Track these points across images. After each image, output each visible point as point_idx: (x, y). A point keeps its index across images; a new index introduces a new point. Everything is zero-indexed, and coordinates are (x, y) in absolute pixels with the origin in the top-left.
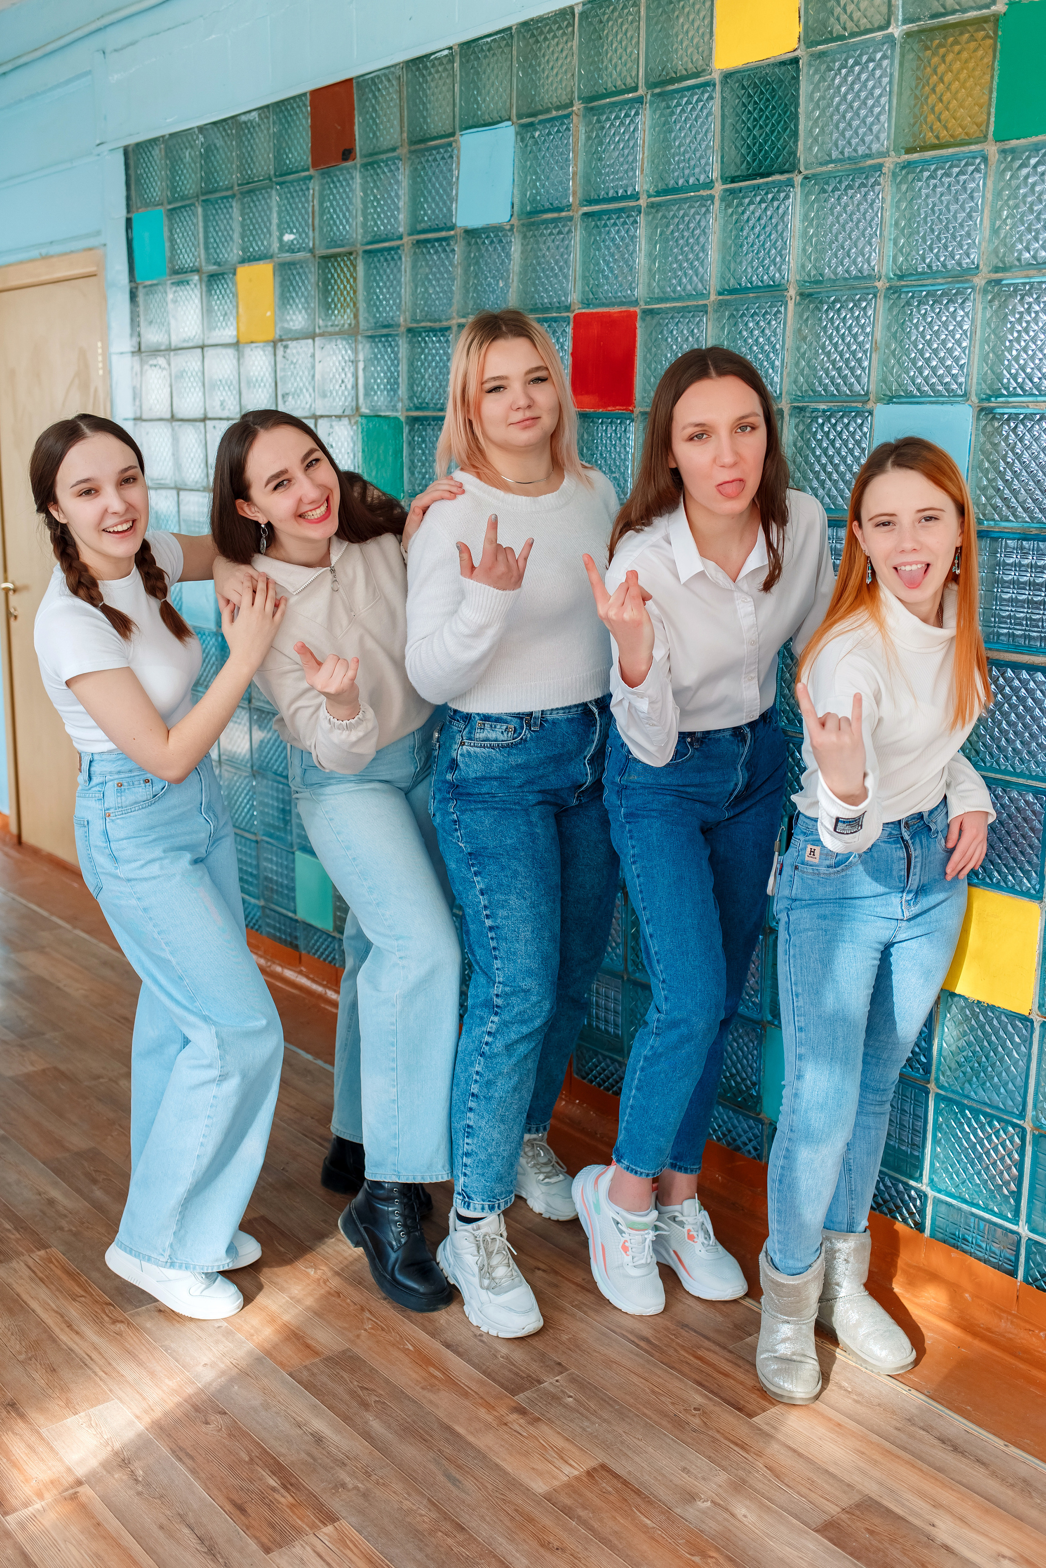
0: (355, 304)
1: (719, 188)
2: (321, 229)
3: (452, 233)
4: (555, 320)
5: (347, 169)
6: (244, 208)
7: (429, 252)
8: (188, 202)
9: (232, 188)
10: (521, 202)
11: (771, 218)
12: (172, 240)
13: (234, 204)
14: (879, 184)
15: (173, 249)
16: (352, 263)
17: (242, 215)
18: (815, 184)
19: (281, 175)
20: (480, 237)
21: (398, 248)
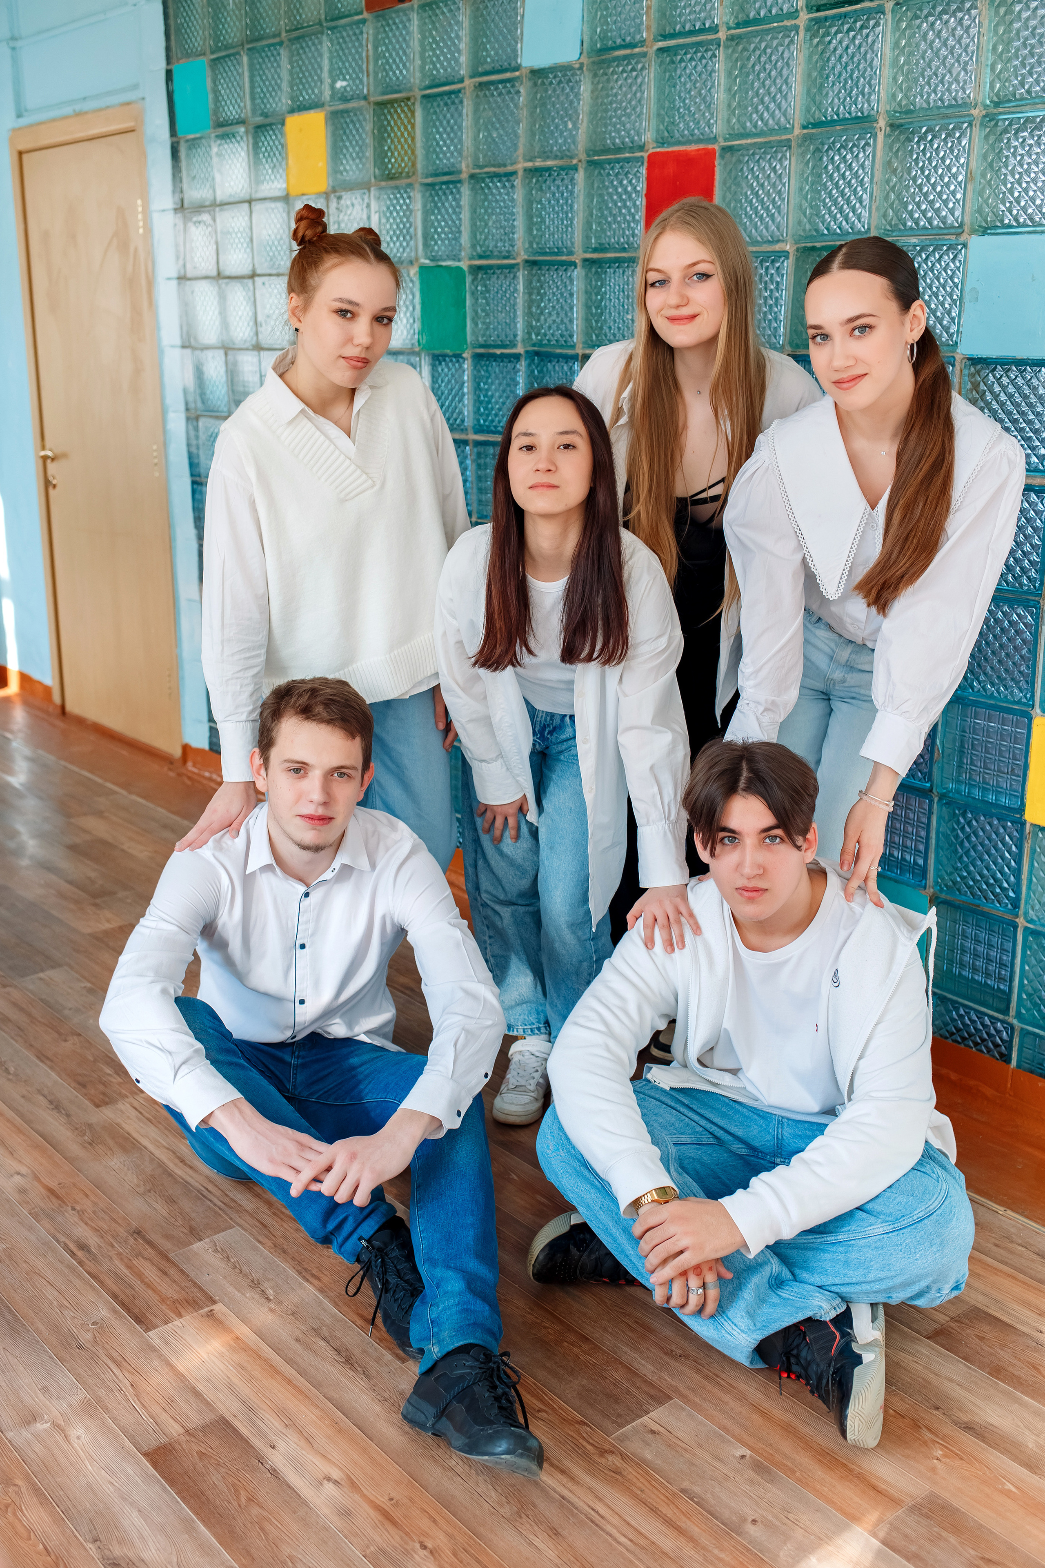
0: (413, 152)
1: (804, 17)
2: (376, 74)
3: (517, 73)
4: (628, 160)
5: (404, 11)
6: (293, 56)
7: (493, 95)
8: (232, 51)
9: (279, 35)
10: (591, 39)
11: (860, 47)
12: (216, 92)
13: (282, 51)
14: (976, 8)
15: (216, 100)
16: (409, 109)
17: (291, 63)
18: (907, 10)
19: (332, 20)
20: (547, 77)
21: (459, 91)
